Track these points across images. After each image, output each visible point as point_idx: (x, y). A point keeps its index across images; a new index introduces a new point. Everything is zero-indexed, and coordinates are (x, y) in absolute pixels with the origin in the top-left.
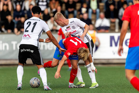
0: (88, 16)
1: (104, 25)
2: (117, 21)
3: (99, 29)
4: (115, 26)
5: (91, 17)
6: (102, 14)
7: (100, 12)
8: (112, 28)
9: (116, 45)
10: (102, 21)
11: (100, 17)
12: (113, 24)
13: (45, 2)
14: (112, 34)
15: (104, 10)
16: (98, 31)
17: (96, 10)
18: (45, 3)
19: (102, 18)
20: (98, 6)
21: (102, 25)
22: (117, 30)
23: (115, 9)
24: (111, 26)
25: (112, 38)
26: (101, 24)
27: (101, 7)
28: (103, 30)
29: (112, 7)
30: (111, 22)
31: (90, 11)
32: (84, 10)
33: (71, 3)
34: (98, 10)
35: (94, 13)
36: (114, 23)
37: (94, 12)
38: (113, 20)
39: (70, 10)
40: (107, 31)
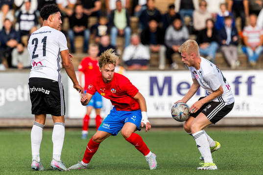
0: (110, 40)
1: (139, 57)
2: (162, 49)
3: (130, 64)
4: (158, 59)
5: (115, 41)
6: (135, 37)
7: (132, 33)
8: (154, 63)
9: (161, 92)
10: (136, 49)
11: (132, 42)
12: (155, 56)
13: (31, 14)
14: (154, 74)
15: (140, 31)
16: (127, 68)
17: (124, 30)
18: (32, 17)
19: (135, 45)
20: (129, 23)
21: (136, 57)
22: (162, 66)
23: (158, 28)
24: (151, 57)
25: (153, 80)
26: (134, 54)
27: (133, 25)
28: (136, 66)
29: (153, 25)
30: (152, 52)
31: (114, 31)
32: (102, 29)
33: (79, 16)
34: (128, 30)
35: (121, 35)
36: (157, 52)
37: (121, 33)
38: (154, 48)
39: (78, 29)
40: (144, 68)
